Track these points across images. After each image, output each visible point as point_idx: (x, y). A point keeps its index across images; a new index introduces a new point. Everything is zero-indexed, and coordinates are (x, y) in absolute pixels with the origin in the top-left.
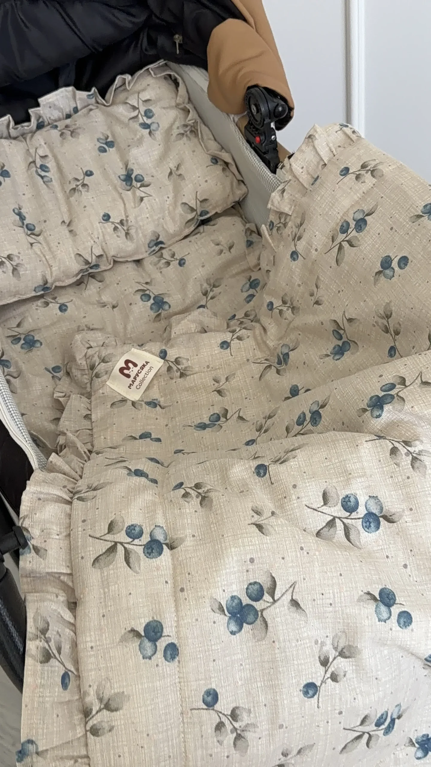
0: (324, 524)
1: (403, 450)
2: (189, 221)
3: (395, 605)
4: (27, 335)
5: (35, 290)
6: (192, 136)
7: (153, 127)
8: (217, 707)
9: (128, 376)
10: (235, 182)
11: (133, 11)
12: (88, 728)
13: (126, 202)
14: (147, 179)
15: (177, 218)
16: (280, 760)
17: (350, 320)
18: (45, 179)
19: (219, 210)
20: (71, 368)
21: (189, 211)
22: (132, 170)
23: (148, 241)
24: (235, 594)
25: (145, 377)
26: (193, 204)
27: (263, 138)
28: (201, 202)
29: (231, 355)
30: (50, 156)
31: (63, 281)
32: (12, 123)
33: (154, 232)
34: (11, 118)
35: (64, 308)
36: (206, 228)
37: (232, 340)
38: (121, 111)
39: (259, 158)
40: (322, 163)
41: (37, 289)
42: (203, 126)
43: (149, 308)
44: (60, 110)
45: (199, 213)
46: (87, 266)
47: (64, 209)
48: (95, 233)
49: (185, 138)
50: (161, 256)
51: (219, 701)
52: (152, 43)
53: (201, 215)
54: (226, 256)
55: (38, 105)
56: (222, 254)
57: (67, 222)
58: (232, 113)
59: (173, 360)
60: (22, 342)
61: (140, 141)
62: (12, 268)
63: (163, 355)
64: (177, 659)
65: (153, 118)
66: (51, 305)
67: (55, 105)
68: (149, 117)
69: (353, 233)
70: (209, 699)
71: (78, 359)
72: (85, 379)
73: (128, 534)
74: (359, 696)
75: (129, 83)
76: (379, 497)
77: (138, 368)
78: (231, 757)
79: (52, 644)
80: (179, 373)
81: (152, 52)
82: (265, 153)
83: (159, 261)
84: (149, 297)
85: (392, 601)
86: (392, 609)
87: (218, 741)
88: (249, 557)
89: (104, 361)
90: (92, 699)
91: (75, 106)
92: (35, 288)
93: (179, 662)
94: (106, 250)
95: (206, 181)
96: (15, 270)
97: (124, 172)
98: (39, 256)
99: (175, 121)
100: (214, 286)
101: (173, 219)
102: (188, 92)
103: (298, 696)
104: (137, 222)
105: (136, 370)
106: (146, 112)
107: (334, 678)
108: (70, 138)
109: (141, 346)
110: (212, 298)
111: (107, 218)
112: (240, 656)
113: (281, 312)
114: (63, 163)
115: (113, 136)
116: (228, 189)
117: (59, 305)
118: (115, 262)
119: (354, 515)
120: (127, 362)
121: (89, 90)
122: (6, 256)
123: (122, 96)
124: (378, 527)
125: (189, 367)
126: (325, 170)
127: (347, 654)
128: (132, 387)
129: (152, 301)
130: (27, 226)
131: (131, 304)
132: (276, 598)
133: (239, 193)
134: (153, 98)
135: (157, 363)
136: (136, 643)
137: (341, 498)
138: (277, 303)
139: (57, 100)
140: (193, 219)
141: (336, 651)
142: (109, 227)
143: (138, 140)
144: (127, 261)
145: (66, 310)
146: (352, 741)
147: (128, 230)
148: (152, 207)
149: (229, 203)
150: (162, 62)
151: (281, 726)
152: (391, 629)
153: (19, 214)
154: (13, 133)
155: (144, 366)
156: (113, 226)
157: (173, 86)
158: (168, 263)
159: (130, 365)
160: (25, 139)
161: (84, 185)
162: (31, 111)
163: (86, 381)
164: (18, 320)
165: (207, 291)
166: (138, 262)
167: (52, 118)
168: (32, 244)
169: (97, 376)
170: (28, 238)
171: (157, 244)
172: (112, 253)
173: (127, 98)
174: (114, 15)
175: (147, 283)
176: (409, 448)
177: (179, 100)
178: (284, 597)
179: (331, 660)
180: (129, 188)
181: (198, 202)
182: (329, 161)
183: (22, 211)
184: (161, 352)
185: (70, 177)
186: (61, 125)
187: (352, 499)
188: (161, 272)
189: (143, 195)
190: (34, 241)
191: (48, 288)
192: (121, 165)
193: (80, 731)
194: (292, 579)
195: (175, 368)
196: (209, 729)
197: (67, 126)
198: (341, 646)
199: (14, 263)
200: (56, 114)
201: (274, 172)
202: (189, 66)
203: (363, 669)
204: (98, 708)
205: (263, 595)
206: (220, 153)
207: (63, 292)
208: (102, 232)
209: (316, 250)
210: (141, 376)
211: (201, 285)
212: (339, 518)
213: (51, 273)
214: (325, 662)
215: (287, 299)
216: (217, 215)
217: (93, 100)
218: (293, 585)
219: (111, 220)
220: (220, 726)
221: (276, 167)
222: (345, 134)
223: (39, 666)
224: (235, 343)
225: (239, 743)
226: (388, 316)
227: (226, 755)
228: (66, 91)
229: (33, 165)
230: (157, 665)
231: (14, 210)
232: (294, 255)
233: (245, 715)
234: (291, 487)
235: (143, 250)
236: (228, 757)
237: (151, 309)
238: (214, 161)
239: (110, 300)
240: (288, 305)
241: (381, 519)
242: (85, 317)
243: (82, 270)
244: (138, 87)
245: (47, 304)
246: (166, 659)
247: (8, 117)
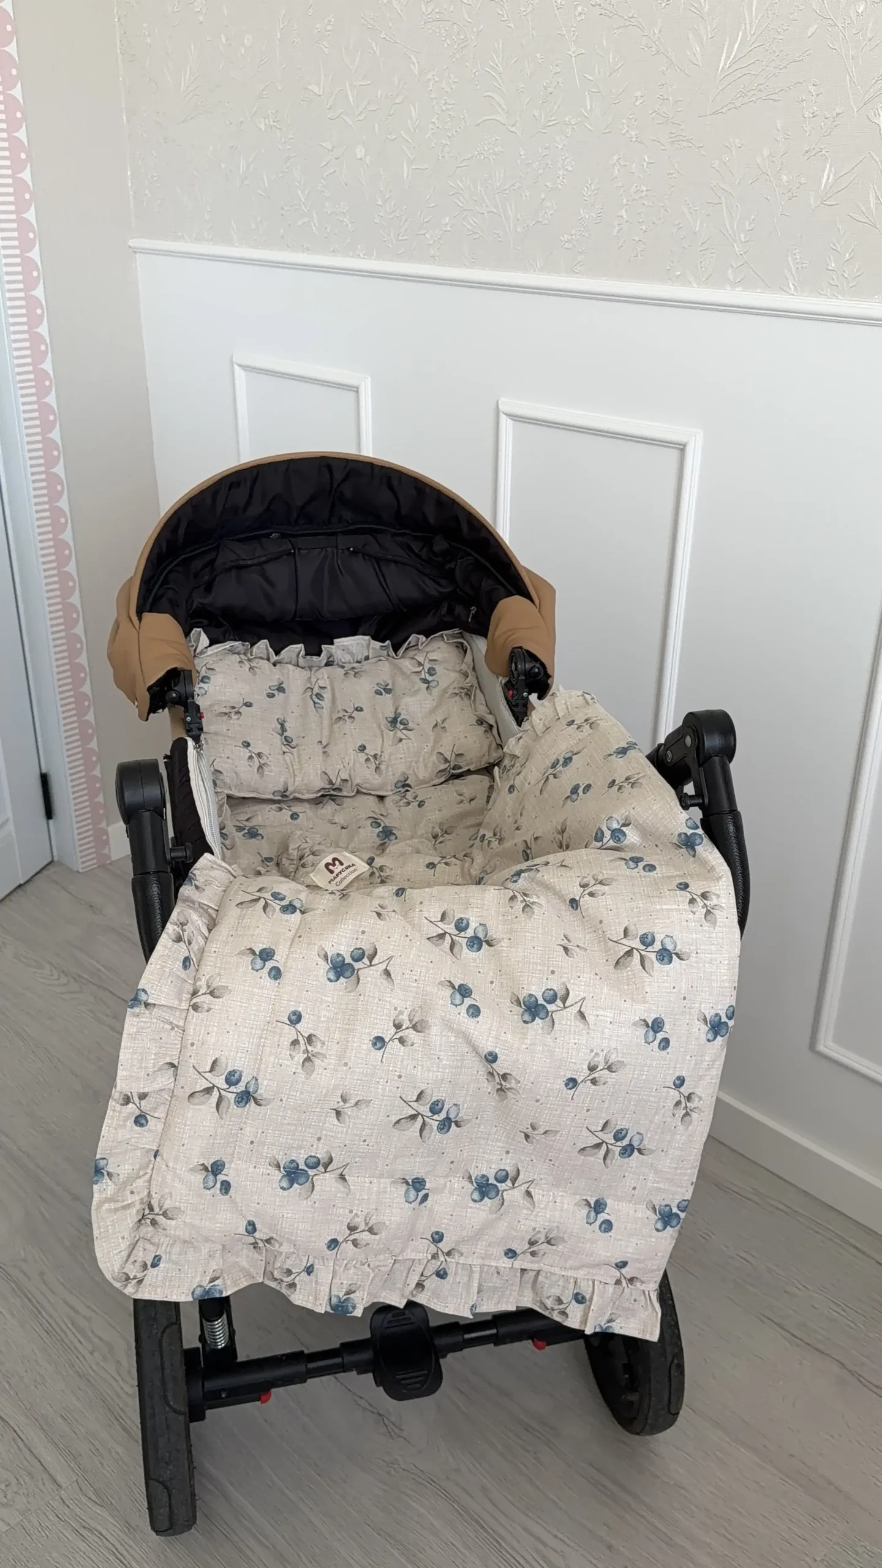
0: (435, 934)
1: (520, 898)
2: (440, 771)
3: (469, 998)
4: (251, 828)
5: (273, 794)
6: (466, 699)
7: (433, 684)
8: (298, 1026)
9: (332, 872)
10: (494, 745)
11: (443, 582)
12: (191, 1004)
13: (385, 740)
14: (411, 725)
15: (430, 765)
16: (338, 1103)
17: (536, 839)
18: (317, 705)
19: (472, 768)
20: (281, 859)
21: (443, 761)
22: (400, 714)
23: (395, 781)
24: (342, 953)
25: (347, 876)
26: (448, 755)
27: (515, 692)
28: (456, 755)
29: (434, 875)
30: (329, 687)
31: (303, 794)
32: (303, 652)
33: (404, 773)
34: (303, 648)
35: (295, 816)
36: (456, 781)
37: (439, 863)
38: (407, 664)
39: (510, 713)
40: (557, 717)
41: (276, 794)
42: (478, 691)
43: (376, 835)
44: (352, 654)
45: (452, 767)
46: (330, 786)
47: (326, 733)
48: (347, 758)
49: (458, 698)
50: (404, 796)
51: (300, 1023)
52: (451, 611)
53: (454, 769)
54: (466, 806)
55: (332, 643)
56: (462, 804)
57: (324, 744)
58: (500, 675)
59: (378, 867)
60: (246, 831)
61: (416, 693)
62: (258, 765)
63: (370, 862)
64: (278, 981)
65: (435, 676)
66: (284, 811)
67: (348, 649)
68: (431, 675)
69: (559, 768)
70: (294, 1018)
71: (290, 849)
72: (292, 868)
73: (272, 895)
74: (420, 1067)
75: (422, 644)
76: (487, 925)
77: (344, 867)
78: (297, 1074)
79: (186, 934)
80: (380, 880)
81: (448, 619)
82: (514, 706)
83: (401, 800)
84: (379, 825)
85: (467, 995)
86: (465, 999)
87: (290, 1055)
88: (361, 929)
89: (313, 854)
90: (202, 984)
91: (367, 654)
92: (275, 792)
93: (279, 984)
94: (352, 777)
95: (466, 737)
96: (260, 767)
97: (392, 716)
98: (287, 764)
99: (454, 682)
100: (446, 833)
101: (426, 766)
102: (473, 661)
103: (367, 1044)
104: (390, 759)
105: (340, 868)
106: (429, 669)
107: (402, 1041)
108: (353, 677)
109: (352, 853)
110: (441, 843)
111: (363, 748)
112: (330, 999)
113: (489, 842)
114: (338, 695)
115: (394, 683)
116: (486, 748)
117: (291, 813)
118: (358, 792)
119: (463, 934)
120: (334, 859)
121: (384, 642)
122: (256, 753)
123: (411, 653)
124: (479, 949)
125: (390, 876)
126: (558, 722)
127: (419, 1028)
128: (332, 882)
129: (381, 829)
130: (286, 737)
131: (359, 827)
132: (373, 963)
133: (495, 755)
134: (440, 659)
135: (363, 867)
136: (251, 957)
137: (456, 919)
138: (489, 835)
139: (352, 645)
140: (444, 770)
141: (411, 1023)
142: (362, 757)
143: (415, 691)
144: (370, 794)
145: (296, 819)
146: (407, 1118)
147: (379, 764)
148: (408, 749)
149: (483, 763)
150: (456, 631)
151: (346, 1064)
152: (459, 1014)
153: (282, 725)
154: (301, 661)
155: (349, 866)
156: (366, 757)
157: (463, 653)
158: (408, 803)
159: (337, 862)
160: (311, 670)
161: (350, 717)
162: (323, 647)
163: (292, 870)
164: (249, 816)
165: (438, 835)
166: (381, 798)
167: (343, 660)
168: (284, 753)
169: (303, 866)
170: (283, 747)
171: (403, 786)
172: (358, 781)
173: (415, 655)
174: (424, 582)
175: (381, 815)
176: (525, 898)
177: (464, 667)
178: (380, 965)
179: (404, 1027)
180: (392, 729)
181: (454, 754)
182: (563, 716)
183: (285, 724)
184: (370, 858)
185: (340, 708)
186: (348, 667)
187: (465, 922)
188: (399, 810)
189: (403, 737)
190: (287, 750)
191: (287, 796)
192: (392, 709)
193: (184, 1006)
194: (391, 953)
195: (377, 874)
196: (287, 1043)
197: (353, 668)
198: (416, 1019)
199: (262, 762)
200: (347, 658)
201: (519, 725)
202: (479, 637)
203: (429, 1045)
204: (204, 991)
205: (363, 958)
206: (486, 715)
207: (299, 804)
208: (354, 759)
209: (529, 784)
210: (344, 874)
211: (433, 828)
212: (449, 934)
213: (294, 782)
214: (398, 1026)
215: (498, 830)
216: (469, 772)
217: (385, 653)
218: (390, 958)
219: (365, 751)
220: (295, 1043)
221: (522, 721)
222: (585, 698)
223: (170, 943)
224: (441, 867)
225: (307, 1064)
226: (563, 831)
227: (293, 1070)
228: (363, 639)
229: (310, 690)
230: (261, 978)
231: (278, 719)
232: (512, 788)
233: (319, 1045)
234: (418, 903)
235: (389, 788)
236: (294, 1073)
237: (378, 836)
238: (479, 722)
239: (342, 822)
240: (497, 837)
241: (484, 943)
242: (312, 828)
243: (323, 788)
244: (429, 648)
245: (281, 809)
246: (269, 976)
247: (301, 646)
